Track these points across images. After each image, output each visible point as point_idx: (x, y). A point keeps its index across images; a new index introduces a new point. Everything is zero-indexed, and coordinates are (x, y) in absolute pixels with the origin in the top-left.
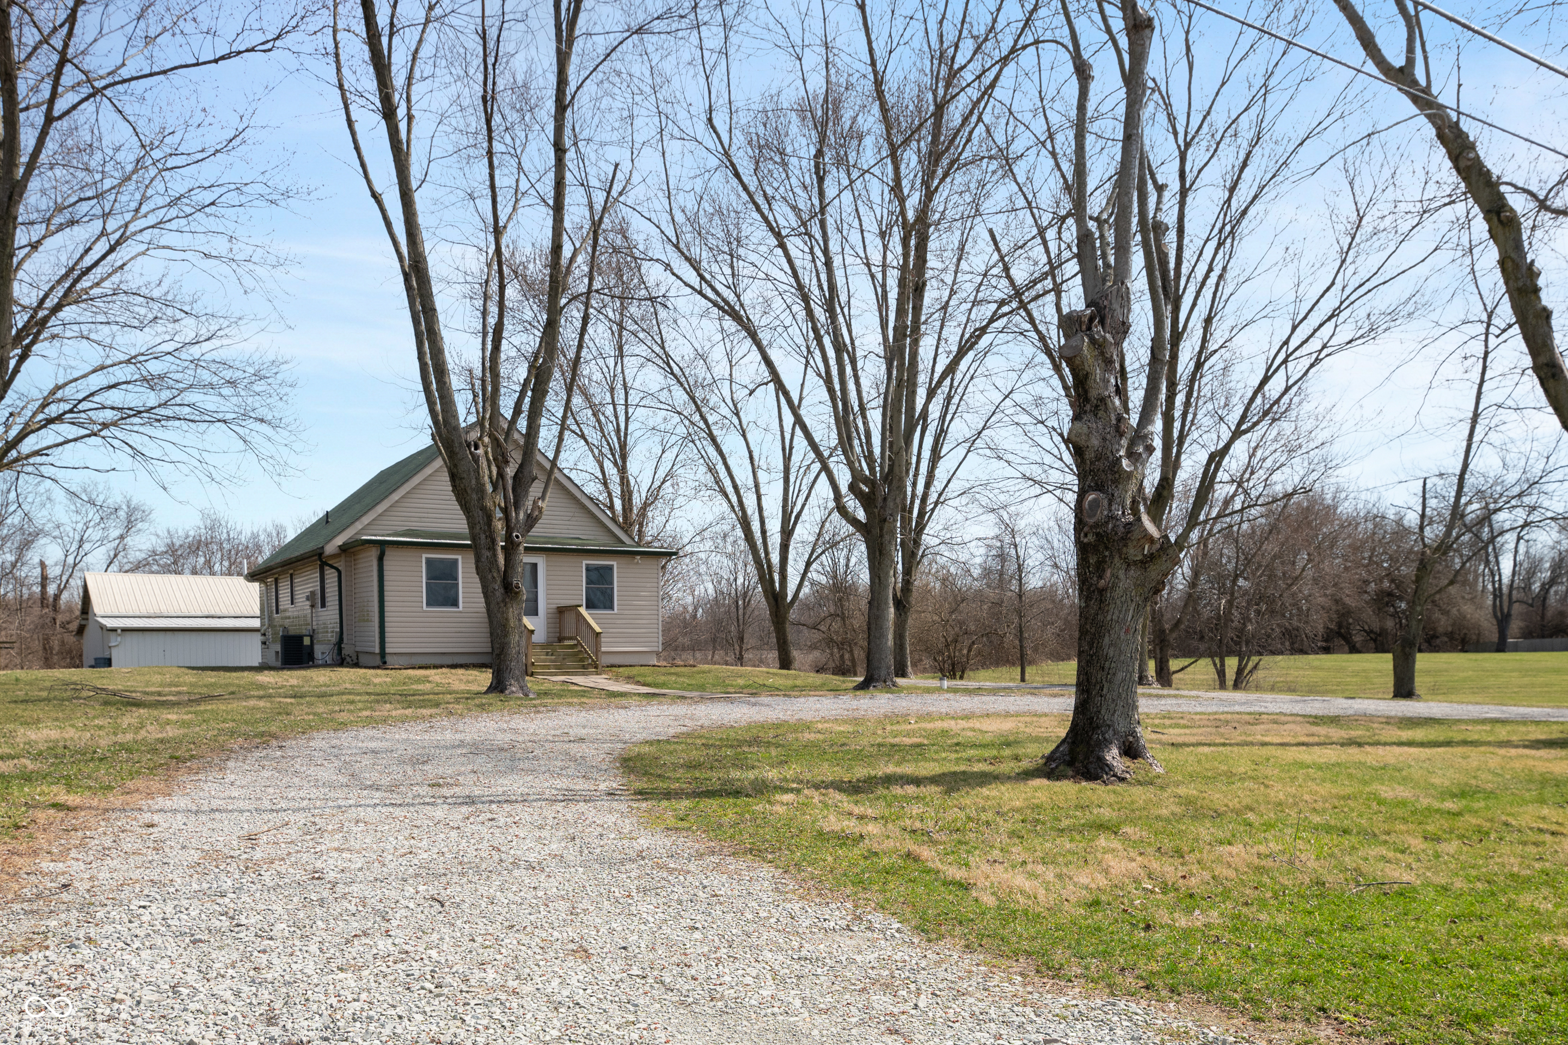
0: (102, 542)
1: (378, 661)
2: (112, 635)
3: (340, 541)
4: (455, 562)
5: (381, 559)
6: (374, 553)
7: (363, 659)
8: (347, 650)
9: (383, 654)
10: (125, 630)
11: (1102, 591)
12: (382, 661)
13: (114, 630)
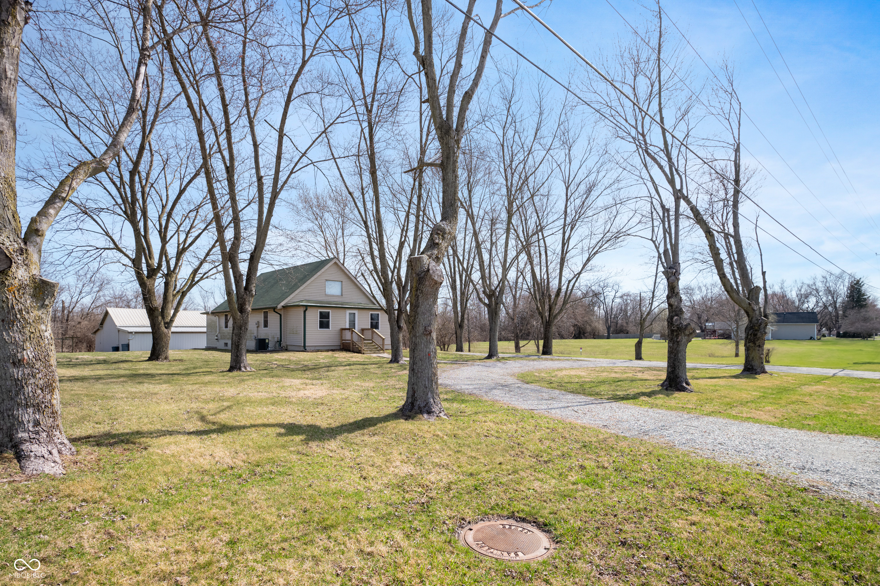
0: (89, 293)
1: (302, 349)
2: (130, 335)
3: (282, 304)
4: (329, 313)
5: (305, 312)
6: (302, 309)
7: (289, 348)
8: (283, 344)
9: (305, 346)
10: (136, 333)
11: (678, 342)
12: (304, 349)
13: (131, 333)
